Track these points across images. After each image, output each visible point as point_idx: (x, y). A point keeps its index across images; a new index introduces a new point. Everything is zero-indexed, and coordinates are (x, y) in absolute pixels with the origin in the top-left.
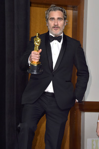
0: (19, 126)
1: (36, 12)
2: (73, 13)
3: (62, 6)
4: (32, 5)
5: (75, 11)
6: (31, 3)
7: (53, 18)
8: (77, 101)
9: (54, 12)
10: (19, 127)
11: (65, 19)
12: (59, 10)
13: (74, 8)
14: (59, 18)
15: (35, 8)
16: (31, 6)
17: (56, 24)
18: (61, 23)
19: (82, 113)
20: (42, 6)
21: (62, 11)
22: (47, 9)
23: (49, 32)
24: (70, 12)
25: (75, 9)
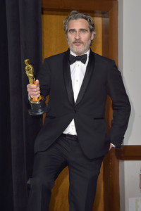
0: (29, 182)
1: (50, 22)
2: (103, 22)
3: (87, 12)
4: (44, 12)
5: (105, 19)
6: (42, 9)
7: (74, 30)
8: (112, 145)
9: (74, 20)
10: (29, 185)
11: (91, 31)
12: (83, 17)
13: (103, 14)
14: (81, 30)
15: (48, 16)
16: (42, 13)
17: (77, 38)
18: (85, 36)
19: (120, 162)
20: (59, 13)
21: (87, 19)
22: (66, 17)
23: (69, 49)
24: (99, 21)
25: (106, 15)
